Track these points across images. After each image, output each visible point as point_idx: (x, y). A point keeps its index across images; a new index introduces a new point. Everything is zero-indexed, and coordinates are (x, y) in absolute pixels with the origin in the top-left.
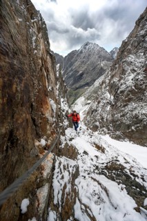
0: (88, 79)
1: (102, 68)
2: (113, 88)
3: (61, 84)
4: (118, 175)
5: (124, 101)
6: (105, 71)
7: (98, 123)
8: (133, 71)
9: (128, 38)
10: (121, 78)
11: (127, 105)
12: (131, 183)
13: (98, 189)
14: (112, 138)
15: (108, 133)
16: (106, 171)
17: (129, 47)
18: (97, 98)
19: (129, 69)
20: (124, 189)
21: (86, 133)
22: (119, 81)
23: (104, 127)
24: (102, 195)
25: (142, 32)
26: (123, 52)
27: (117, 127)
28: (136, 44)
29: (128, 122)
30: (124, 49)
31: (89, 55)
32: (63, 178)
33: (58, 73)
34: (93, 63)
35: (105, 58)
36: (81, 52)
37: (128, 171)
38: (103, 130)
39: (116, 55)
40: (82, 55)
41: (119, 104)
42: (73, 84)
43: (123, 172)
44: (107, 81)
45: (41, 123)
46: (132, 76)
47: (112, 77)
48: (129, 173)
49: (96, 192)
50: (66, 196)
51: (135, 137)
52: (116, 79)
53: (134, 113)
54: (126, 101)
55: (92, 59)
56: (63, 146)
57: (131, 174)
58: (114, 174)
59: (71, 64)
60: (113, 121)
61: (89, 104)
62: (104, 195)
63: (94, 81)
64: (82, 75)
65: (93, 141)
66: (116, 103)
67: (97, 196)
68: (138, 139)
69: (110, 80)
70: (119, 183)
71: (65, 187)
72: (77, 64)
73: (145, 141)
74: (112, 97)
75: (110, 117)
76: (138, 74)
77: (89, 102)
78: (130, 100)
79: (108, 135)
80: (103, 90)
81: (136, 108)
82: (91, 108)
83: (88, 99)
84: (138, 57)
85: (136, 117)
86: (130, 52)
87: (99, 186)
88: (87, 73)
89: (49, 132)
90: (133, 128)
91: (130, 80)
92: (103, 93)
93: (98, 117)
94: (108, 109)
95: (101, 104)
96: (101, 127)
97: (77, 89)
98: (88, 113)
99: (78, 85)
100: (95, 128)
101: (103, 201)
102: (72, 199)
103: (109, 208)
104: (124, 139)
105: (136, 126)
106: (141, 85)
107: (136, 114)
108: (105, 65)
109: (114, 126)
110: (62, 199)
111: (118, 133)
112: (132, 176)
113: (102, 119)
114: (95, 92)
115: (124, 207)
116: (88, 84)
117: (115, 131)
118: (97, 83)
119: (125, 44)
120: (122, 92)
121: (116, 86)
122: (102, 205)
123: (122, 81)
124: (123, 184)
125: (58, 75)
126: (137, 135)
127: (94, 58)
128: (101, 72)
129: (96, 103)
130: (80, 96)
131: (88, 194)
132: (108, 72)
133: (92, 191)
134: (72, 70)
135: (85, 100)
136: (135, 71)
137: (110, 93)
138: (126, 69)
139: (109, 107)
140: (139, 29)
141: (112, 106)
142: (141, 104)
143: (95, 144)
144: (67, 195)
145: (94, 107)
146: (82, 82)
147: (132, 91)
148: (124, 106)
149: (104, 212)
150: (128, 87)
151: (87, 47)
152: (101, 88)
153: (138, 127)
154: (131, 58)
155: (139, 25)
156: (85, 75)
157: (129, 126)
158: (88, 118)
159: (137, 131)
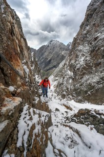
0: (55, 63)
1: (63, 56)
2: (72, 67)
3: (35, 66)
4: (86, 118)
5: (80, 75)
6: (65, 57)
7: (65, 93)
8: (83, 55)
9: (77, 36)
10: (76, 61)
11: (82, 78)
12: (99, 121)
13: (70, 132)
14: (76, 102)
15: (73, 99)
16: (75, 118)
17: (78, 41)
18: (62, 75)
19: (80, 54)
20: (94, 129)
21: (56, 98)
22: (75, 62)
23: (69, 95)
24: (74, 137)
25: (85, 32)
26: (75, 44)
27: (78, 94)
28: (82, 39)
29: (85, 89)
30: (75, 42)
31: (54, 48)
32: (31, 119)
33: (32, 58)
34: (57, 53)
35: (64, 49)
36: (48, 46)
37: (93, 112)
38: (69, 97)
39: (71, 47)
40: (49, 48)
41: (77, 77)
42: (45, 67)
43: (89, 115)
44: (67, 63)
45: (10, 74)
46: (83, 58)
47: (70, 60)
48: (94, 113)
49: (69, 136)
50: (34, 137)
51: (92, 99)
52: (73, 62)
53: (88, 82)
54: (82, 75)
55: (56, 50)
56: (36, 102)
57: (97, 114)
58: (82, 118)
59: (42, 54)
60: (75, 90)
61: (57, 80)
62: (76, 138)
63: (59, 64)
64: (50, 61)
65: (62, 103)
66: (75, 77)
67: (70, 140)
68: (94, 100)
69: (69, 62)
70: (88, 125)
71: (33, 127)
72: (46, 54)
73: (99, 101)
74: (72, 74)
75: (72, 87)
76: (87, 57)
77: (57, 78)
78: (84, 74)
79: (73, 101)
80: (66, 69)
81: (88, 79)
82: (59, 82)
83: (56, 77)
84: (85, 47)
85: (90, 84)
86: (79, 44)
87: (71, 130)
88: (54, 59)
89: (20, 83)
90: (89, 93)
91: (82, 61)
92: (65, 71)
93: (65, 88)
94: (71, 82)
95: (65, 79)
96: (67, 95)
97: (48, 70)
98: (57, 86)
99: (48, 68)
100: (64, 96)
101: (76, 143)
102: (42, 141)
103: (83, 148)
104: (84, 101)
105: (91, 91)
106: (89, 63)
107: (89, 83)
108: (64, 53)
109: (76, 93)
110: (29, 141)
111: (79, 98)
112: (98, 115)
113: (68, 89)
114: (61, 71)
115: (98, 144)
116: (55, 67)
117: (78, 96)
118: (61, 65)
119: (75, 39)
120: (78, 69)
121: (74, 66)
122: (76, 147)
123: (77, 62)
124: (91, 124)
125: (33, 60)
126: (92, 97)
127: (57, 50)
128: (63, 58)
129: (62, 79)
130: (51, 75)
131: (62, 140)
132: (67, 57)
133: (64, 136)
134: (43, 58)
135: (54, 77)
136: (84, 55)
137: (70, 71)
138: (78, 54)
139: (71, 80)
140: (83, 30)
141: (73, 79)
142: (92, 76)
143: (64, 105)
144: (36, 136)
145: (61, 82)
146: (51, 66)
147: (84, 68)
148: (81, 78)
149: (78, 154)
150: (81, 66)
151: (52, 43)
152: (64, 68)
153: (92, 91)
154: (81, 47)
155: (82, 28)
156: (52, 61)
157: (86, 92)
158: (58, 90)
159: (92, 95)
